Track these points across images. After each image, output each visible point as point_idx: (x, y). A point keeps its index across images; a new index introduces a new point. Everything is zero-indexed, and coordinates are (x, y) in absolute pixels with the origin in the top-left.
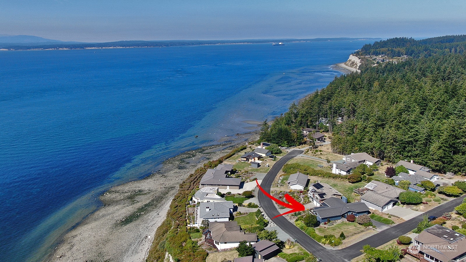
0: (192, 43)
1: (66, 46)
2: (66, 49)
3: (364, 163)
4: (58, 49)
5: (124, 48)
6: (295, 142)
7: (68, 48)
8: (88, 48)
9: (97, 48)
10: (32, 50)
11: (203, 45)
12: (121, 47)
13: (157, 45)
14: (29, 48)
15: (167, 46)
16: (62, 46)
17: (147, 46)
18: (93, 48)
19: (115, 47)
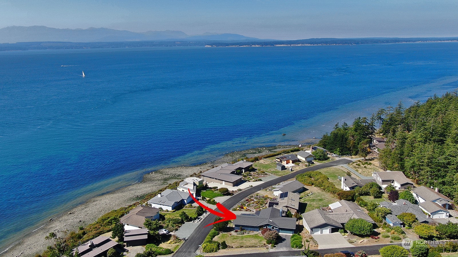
0: (387, 41)
1: (258, 43)
2: (257, 46)
3: (392, 184)
4: (251, 46)
5: (312, 45)
6: (351, 150)
7: (260, 45)
8: (278, 45)
9: (286, 45)
10: (230, 46)
11: (400, 43)
12: (309, 45)
13: (346, 43)
14: (227, 45)
15: (358, 43)
16: (254, 43)
17: (336, 43)
18: (283, 45)
19: (303, 45)
